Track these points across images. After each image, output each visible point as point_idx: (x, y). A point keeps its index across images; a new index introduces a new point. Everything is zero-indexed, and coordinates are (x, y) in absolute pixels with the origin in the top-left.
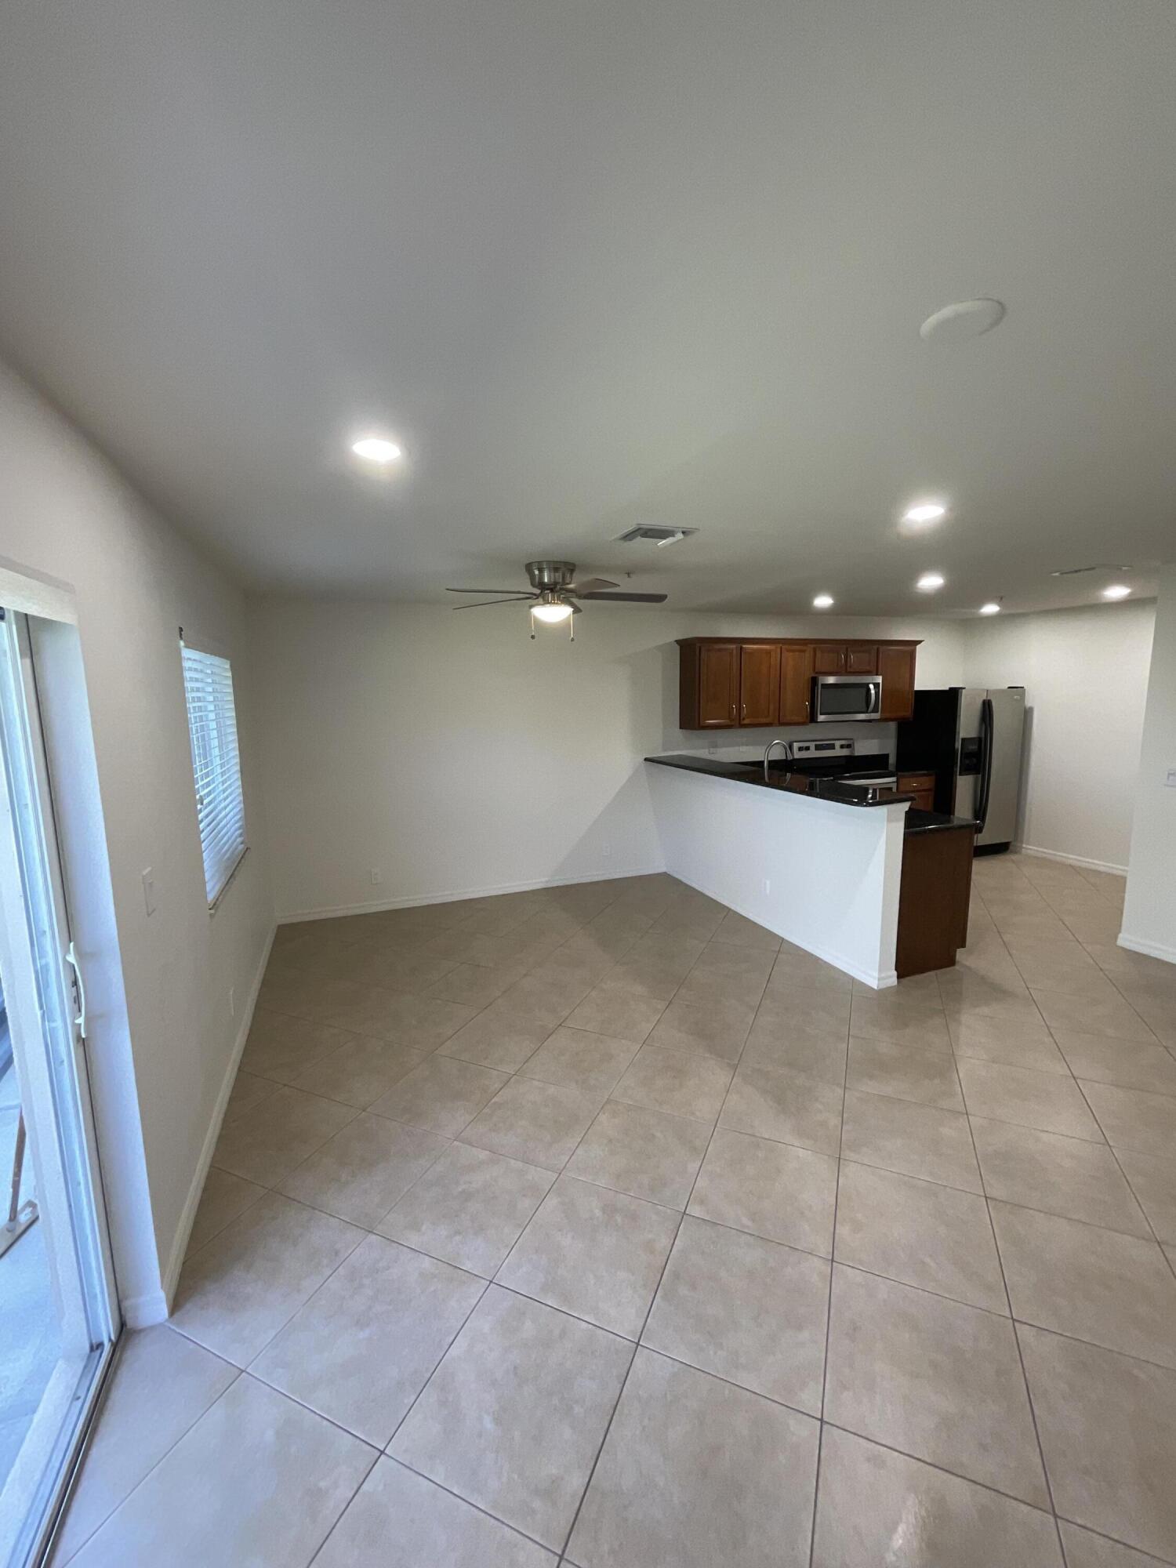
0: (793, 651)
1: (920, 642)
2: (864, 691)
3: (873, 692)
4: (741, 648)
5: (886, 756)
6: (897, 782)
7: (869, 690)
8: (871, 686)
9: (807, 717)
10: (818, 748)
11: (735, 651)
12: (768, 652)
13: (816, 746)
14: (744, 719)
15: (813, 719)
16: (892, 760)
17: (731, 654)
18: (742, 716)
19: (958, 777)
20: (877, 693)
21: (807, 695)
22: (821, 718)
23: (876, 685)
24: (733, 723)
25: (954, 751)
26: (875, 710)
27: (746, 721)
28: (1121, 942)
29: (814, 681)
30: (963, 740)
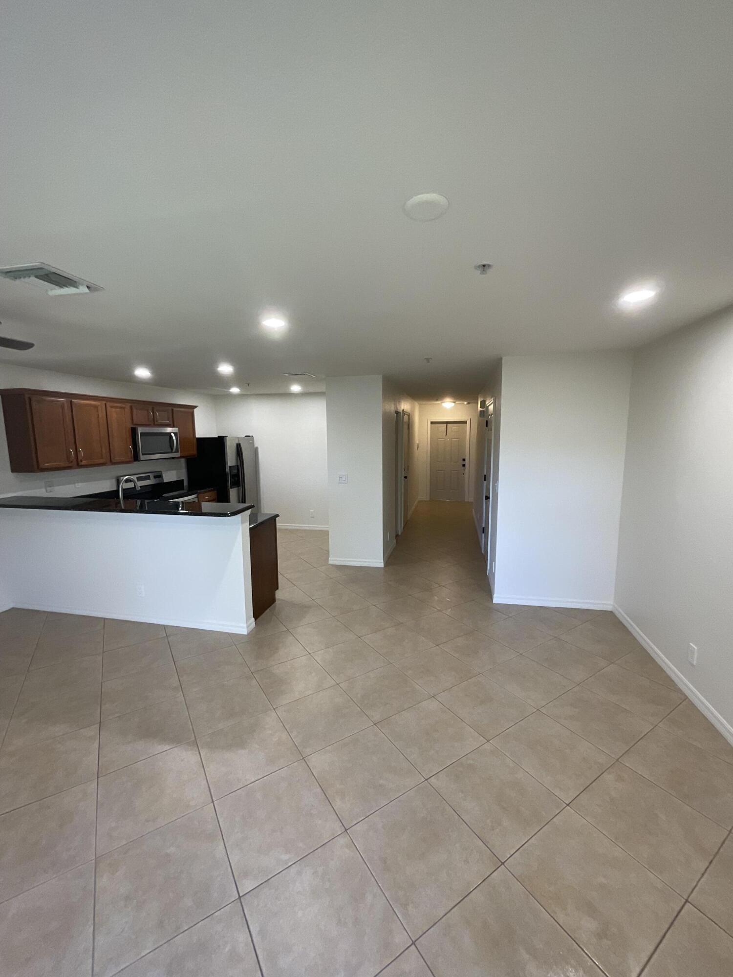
0: (116, 407)
1: (196, 407)
2: (168, 438)
3: (174, 438)
4: (71, 401)
5: (182, 481)
6: (198, 497)
7: (171, 437)
8: (173, 435)
9: (131, 458)
10: (139, 479)
11: (66, 405)
12: (96, 407)
13: (137, 478)
14: (81, 461)
15: (136, 458)
16: (185, 483)
17: (62, 407)
18: (80, 458)
19: (230, 490)
20: (177, 439)
21: (130, 440)
22: (142, 458)
23: (175, 434)
24: (70, 465)
25: (226, 474)
26: (177, 451)
27: (84, 463)
28: (330, 562)
29: (134, 431)
30: (230, 467)
